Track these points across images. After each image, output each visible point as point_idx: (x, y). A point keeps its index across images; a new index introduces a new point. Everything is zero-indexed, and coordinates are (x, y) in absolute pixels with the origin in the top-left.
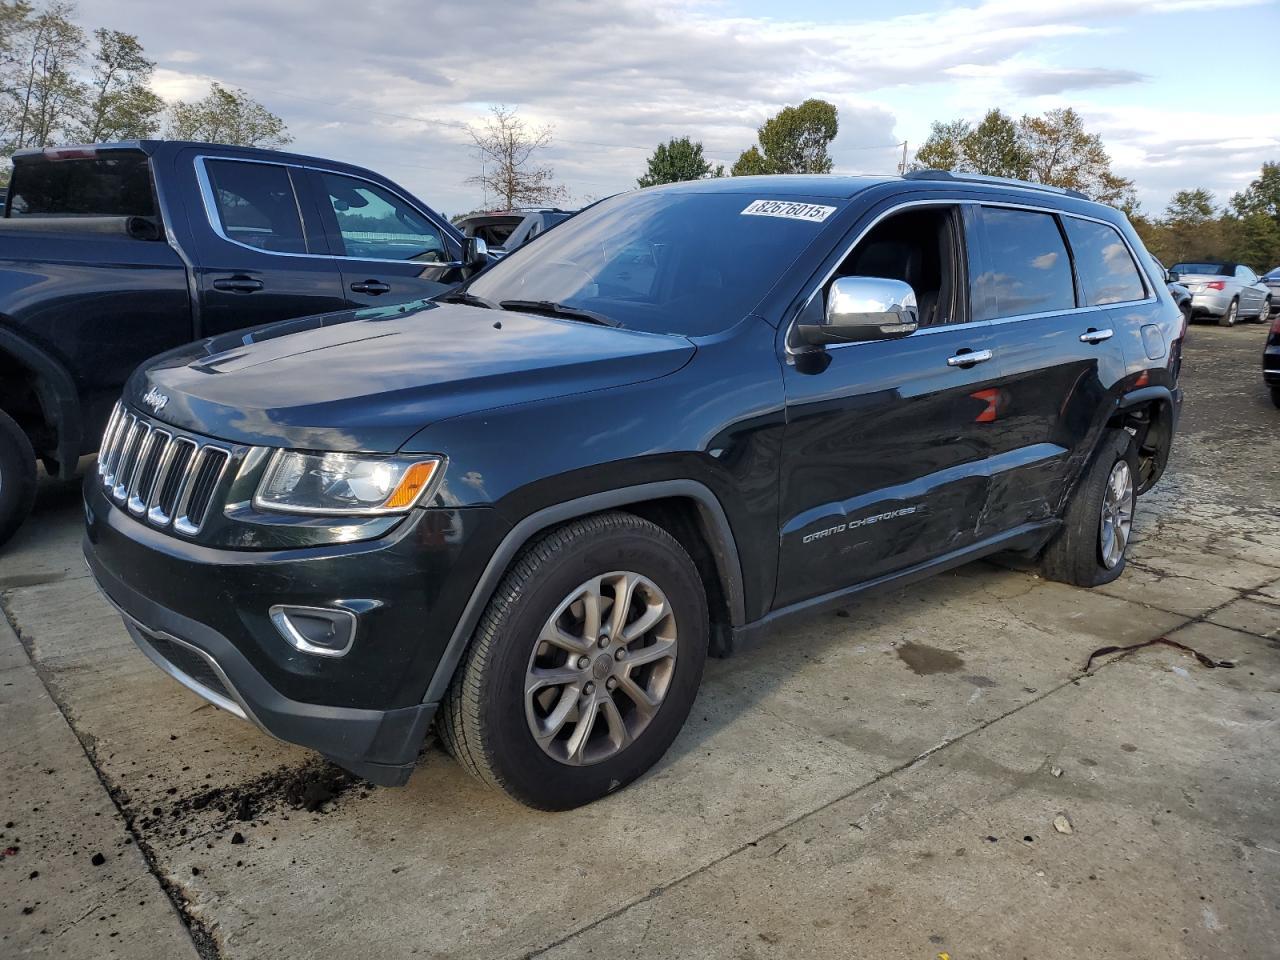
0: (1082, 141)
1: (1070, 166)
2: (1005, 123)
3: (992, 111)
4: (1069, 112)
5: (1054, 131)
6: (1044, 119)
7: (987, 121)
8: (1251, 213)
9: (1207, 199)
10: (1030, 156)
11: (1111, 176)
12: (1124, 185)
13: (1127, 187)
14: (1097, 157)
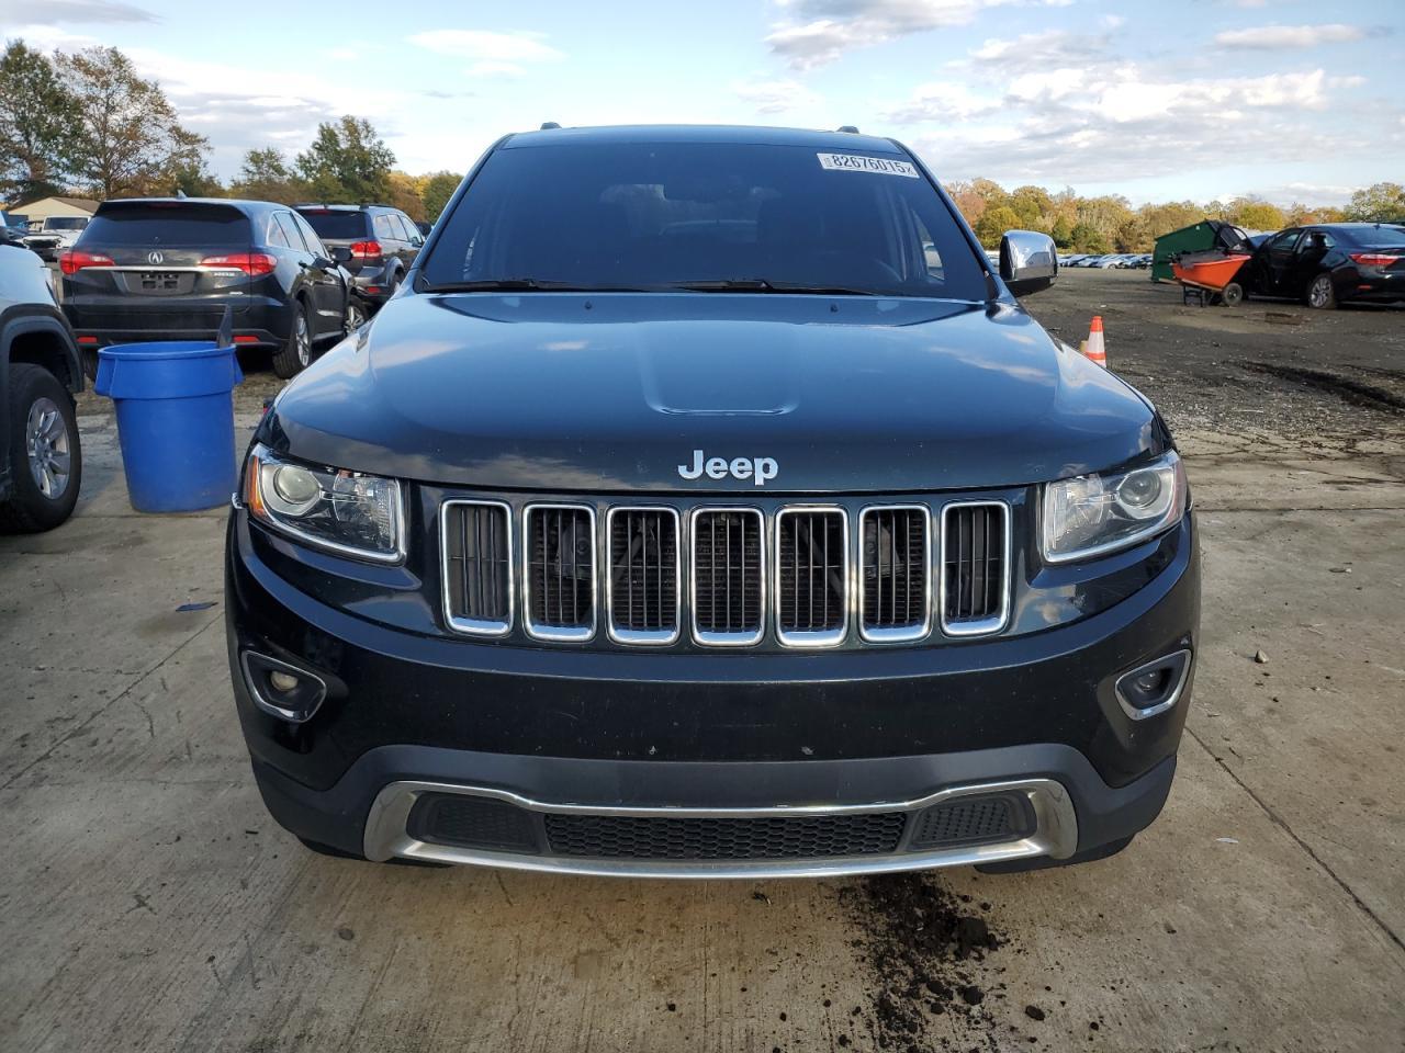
0: (138, 87)
1: (130, 116)
2: (35, 57)
3: (13, 42)
4: (114, 52)
5: (102, 73)
6: (86, 57)
7: (9, 54)
8: (318, 175)
9: (277, 160)
10: (78, 101)
11: (183, 130)
12: (199, 141)
13: (202, 144)
14: (160, 107)
